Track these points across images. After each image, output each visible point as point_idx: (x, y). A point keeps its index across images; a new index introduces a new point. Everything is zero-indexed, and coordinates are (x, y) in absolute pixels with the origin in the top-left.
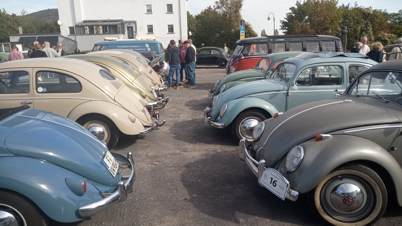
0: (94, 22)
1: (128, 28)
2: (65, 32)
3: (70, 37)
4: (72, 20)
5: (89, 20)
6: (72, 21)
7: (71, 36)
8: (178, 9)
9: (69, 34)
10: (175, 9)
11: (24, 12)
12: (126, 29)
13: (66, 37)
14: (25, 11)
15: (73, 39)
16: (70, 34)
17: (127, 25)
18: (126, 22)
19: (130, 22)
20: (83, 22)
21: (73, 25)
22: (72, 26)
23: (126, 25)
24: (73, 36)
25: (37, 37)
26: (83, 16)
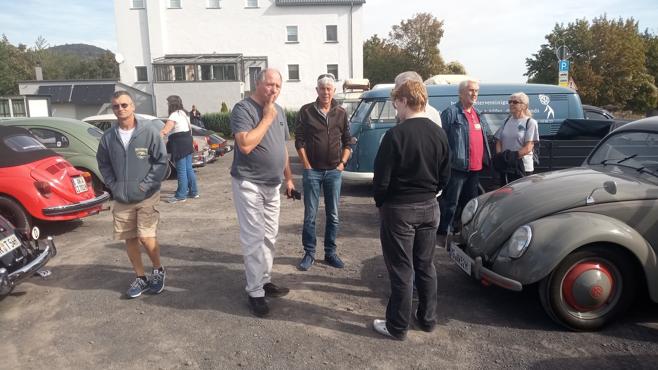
0: (186, 58)
1: (252, 69)
2: (128, 76)
3: (137, 87)
4: (143, 54)
5: (177, 55)
6: (142, 56)
7: (140, 85)
8: (347, 34)
9: (136, 80)
10: (342, 34)
11: (41, 41)
12: (247, 71)
13: (130, 85)
14: (44, 40)
15: (144, 90)
16: (138, 80)
17: (250, 65)
18: (249, 59)
19: (255, 59)
20: (165, 57)
21: (144, 64)
22: (142, 65)
23: (247, 65)
24: (144, 84)
25: (73, 85)
26: (163, 47)
